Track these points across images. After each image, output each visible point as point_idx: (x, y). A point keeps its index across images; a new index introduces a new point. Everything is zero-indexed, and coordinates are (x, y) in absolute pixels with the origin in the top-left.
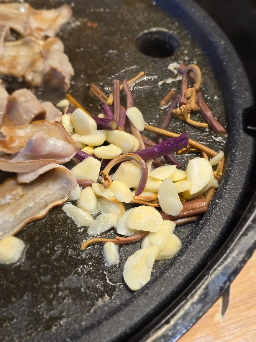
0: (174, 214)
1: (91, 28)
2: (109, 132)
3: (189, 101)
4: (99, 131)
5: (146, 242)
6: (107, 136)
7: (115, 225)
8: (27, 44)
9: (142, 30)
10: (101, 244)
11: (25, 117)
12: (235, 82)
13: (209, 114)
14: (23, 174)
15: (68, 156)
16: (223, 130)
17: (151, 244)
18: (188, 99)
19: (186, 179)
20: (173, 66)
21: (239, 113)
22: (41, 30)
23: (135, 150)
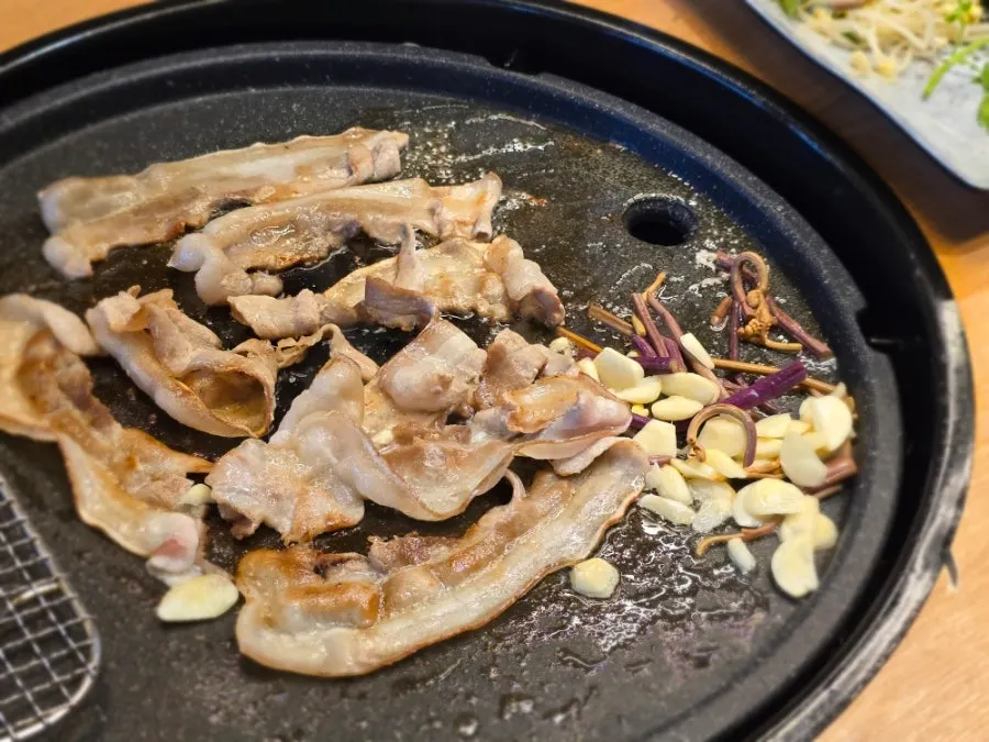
0: (813, 483)
1: (538, 208)
2: (668, 377)
3: (758, 311)
4: (649, 378)
5: (786, 530)
6: (663, 383)
7: (730, 515)
8: (453, 250)
9: (624, 200)
10: (722, 544)
11: (523, 373)
12: (825, 272)
13: (796, 327)
14: (562, 461)
15: (623, 423)
16: (828, 349)
17: (796, 532)
18: (755, 308)
19: (812, 430)
20: (704, 258)
21: (851, 320)
22: (462, 223)
23: (715, 400)
